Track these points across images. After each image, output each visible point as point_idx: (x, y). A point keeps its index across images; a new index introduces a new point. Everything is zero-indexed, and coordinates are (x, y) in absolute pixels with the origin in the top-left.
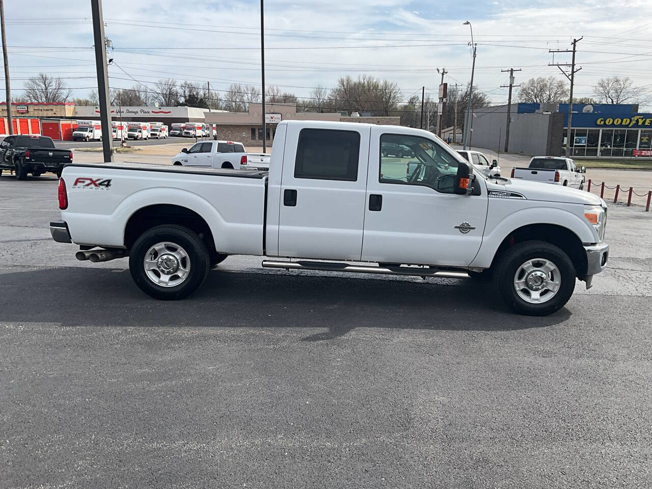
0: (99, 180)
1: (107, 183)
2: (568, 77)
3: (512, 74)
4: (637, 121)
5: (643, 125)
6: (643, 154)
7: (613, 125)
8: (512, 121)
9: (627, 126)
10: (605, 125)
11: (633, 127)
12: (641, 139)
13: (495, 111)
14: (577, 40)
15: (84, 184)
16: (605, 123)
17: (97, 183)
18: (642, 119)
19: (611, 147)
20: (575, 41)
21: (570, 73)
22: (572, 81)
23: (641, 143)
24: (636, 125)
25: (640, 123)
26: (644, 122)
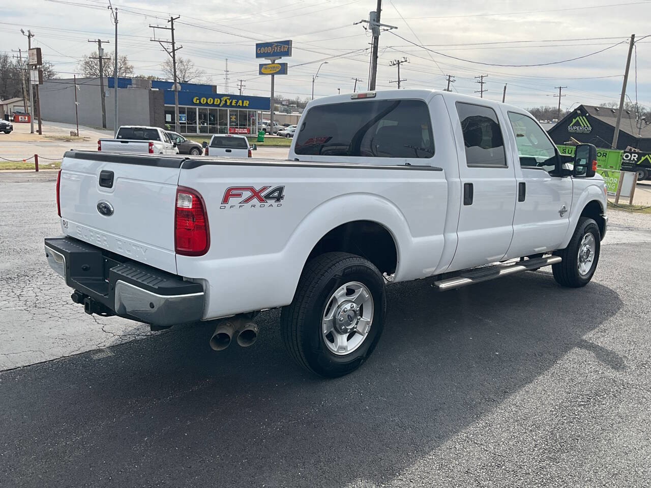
0: (264, 189)
1: (277, 194)
2: (169, 53)
3: (100, 45)
4: (226, 101)
5: (231, 106)
6: (236, 131)
7: (207, 104)
8: (107, 95)
9: (218, 106)
10: (200, 104)
11: (222, 107)
12: (230, 118)
13: (86, 83)
14: (174, 18)
15: (240, 199)
16: (200, 102)
17: (263, 194)
18: (229, 99)
19: (207, 124)
20: (172, 19)
21: (172, 50)
22: (174, 58)
23: (231, 122)
24: (225, 105)
25: (228, 104)
26: (231, 103)
